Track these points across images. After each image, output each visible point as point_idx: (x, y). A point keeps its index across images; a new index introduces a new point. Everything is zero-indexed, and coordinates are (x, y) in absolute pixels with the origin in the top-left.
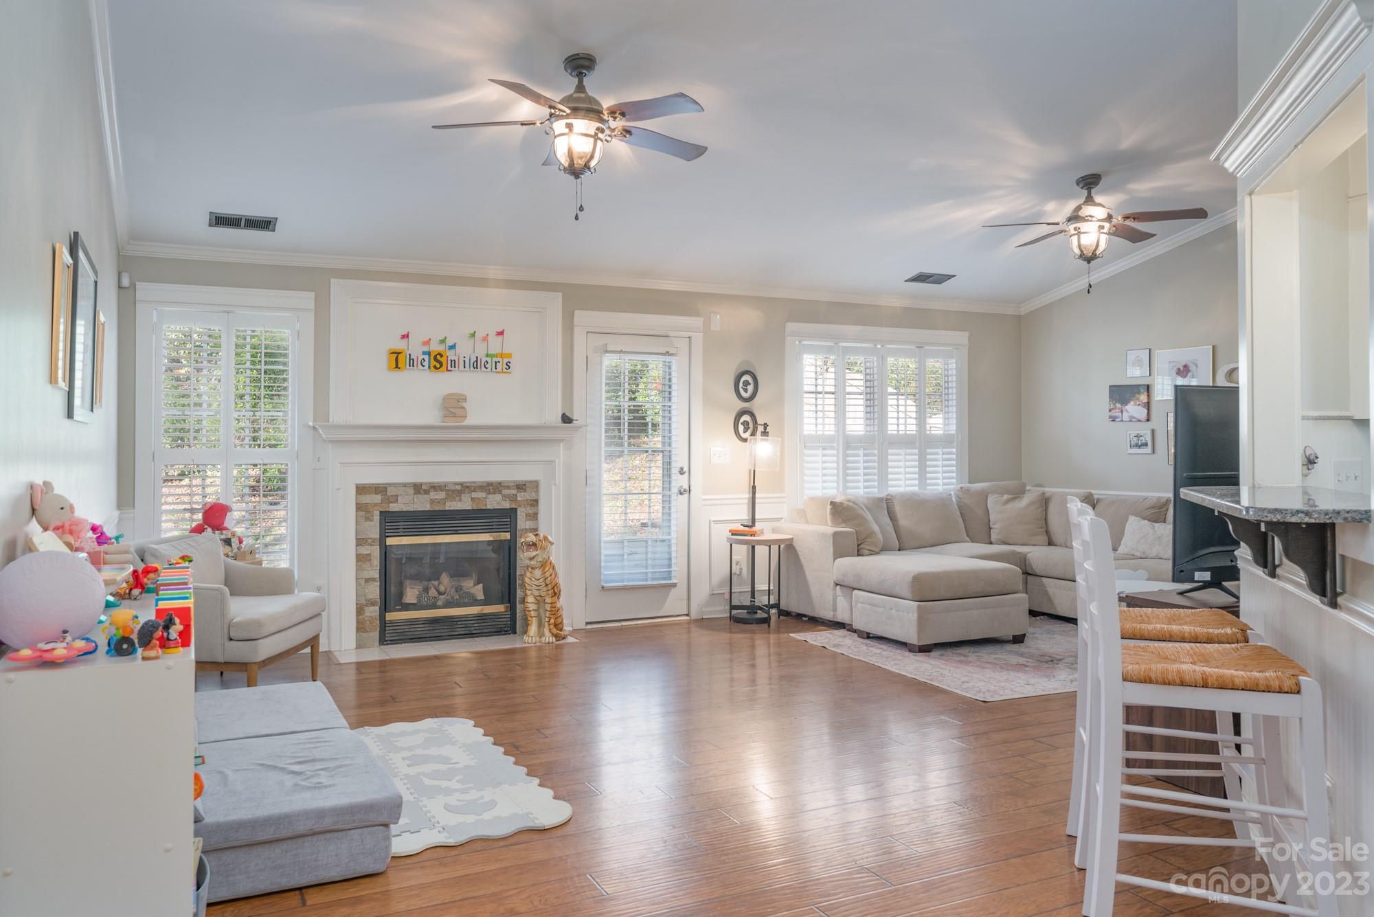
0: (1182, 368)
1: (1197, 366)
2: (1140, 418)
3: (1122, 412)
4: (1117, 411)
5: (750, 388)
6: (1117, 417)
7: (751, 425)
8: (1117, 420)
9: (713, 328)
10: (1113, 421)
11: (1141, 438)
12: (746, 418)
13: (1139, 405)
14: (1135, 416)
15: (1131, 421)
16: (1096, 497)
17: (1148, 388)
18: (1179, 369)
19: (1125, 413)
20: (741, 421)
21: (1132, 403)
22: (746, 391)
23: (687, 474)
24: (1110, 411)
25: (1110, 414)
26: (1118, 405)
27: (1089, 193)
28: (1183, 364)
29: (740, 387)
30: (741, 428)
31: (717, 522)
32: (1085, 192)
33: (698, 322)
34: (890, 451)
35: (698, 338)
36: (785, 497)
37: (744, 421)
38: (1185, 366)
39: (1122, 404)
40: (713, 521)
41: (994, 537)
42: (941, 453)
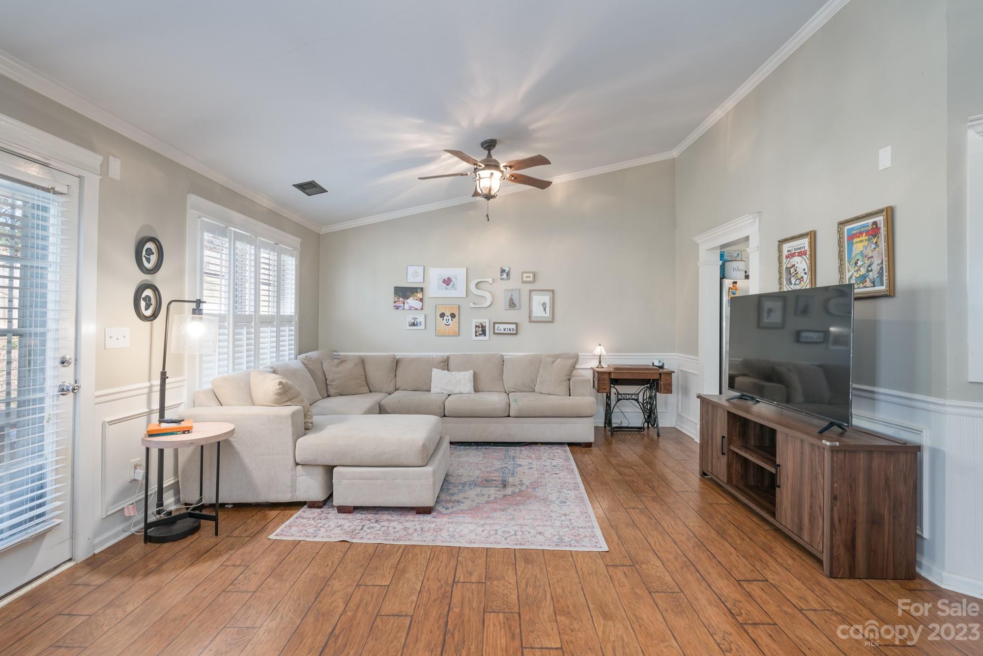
0: (446, 280)
1: (456, 279)
2: (417, 308)
3: (404, 304)
4: (400, 302)
5: (154, 258)
6: (400, 307)
7: (153, 301)
8: (400, 308)
9: (111, 175)
10: (398, 309)
11: (416, 320)
12: (148, 292)
13: (416, 300)
14: (413, 306)
15: (411, 309)
16: (397, 357)
17: (422, 289)
18: (445, 280)
19: (406, 304)
20: (143, 296)
21: (412, 298)
22: (148, 261)
23: (72, 365)
24: (395, 302)
25: (394, 304)
26: (401, 299)
27: (489, 153)
28: (448, 277)
29: (143, 255)
30: (143, 304)
31: (112, 423)
32: (487, 152)
33: (95, 160)
34: (261, 329)
35: (93, 182)
36: (185, 380)
37: (146, 296)
38: (448, 278)
39: (404, 299)
40: (109, 422)
41: (332, 391)
42: (287, 330)
